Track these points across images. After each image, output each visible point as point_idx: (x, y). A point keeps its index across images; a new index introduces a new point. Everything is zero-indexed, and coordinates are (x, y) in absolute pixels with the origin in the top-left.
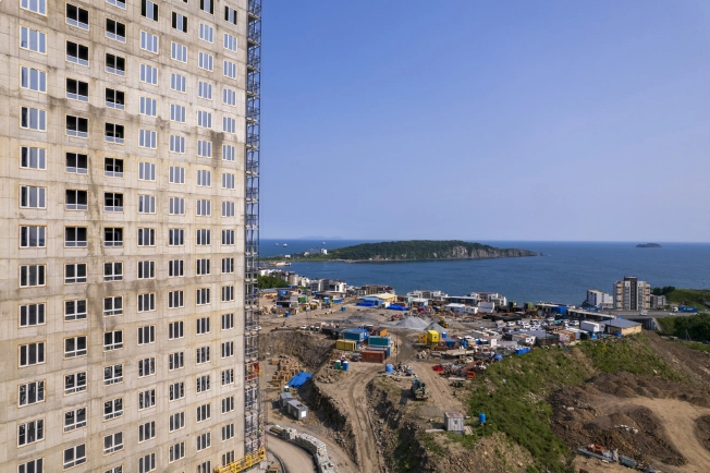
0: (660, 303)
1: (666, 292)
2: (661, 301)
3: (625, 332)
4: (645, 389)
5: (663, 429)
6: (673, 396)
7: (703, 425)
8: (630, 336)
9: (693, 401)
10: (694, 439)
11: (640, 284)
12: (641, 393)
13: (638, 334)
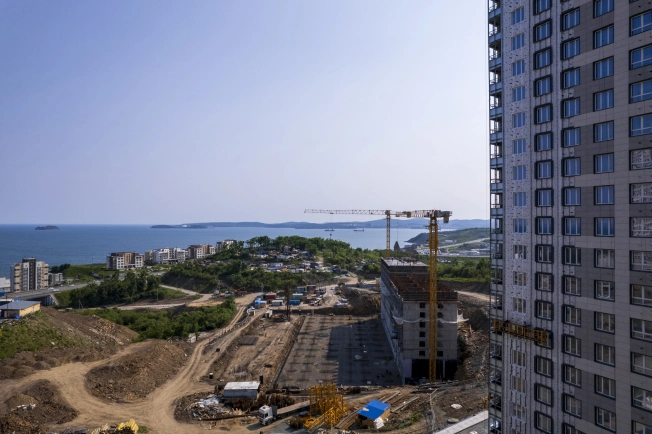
0: (57, 280)
1: (63, 269)
2: (58, 277)
3: (22, 313)
4: (43, 363)
5: (59, 393)
6: (68, 361)
7: (92, 376)
8: (29, 316)
9: (84, 360)
10: (85, 392)
11: (39, 264)
12: (39, 367)
13: (37, 312)
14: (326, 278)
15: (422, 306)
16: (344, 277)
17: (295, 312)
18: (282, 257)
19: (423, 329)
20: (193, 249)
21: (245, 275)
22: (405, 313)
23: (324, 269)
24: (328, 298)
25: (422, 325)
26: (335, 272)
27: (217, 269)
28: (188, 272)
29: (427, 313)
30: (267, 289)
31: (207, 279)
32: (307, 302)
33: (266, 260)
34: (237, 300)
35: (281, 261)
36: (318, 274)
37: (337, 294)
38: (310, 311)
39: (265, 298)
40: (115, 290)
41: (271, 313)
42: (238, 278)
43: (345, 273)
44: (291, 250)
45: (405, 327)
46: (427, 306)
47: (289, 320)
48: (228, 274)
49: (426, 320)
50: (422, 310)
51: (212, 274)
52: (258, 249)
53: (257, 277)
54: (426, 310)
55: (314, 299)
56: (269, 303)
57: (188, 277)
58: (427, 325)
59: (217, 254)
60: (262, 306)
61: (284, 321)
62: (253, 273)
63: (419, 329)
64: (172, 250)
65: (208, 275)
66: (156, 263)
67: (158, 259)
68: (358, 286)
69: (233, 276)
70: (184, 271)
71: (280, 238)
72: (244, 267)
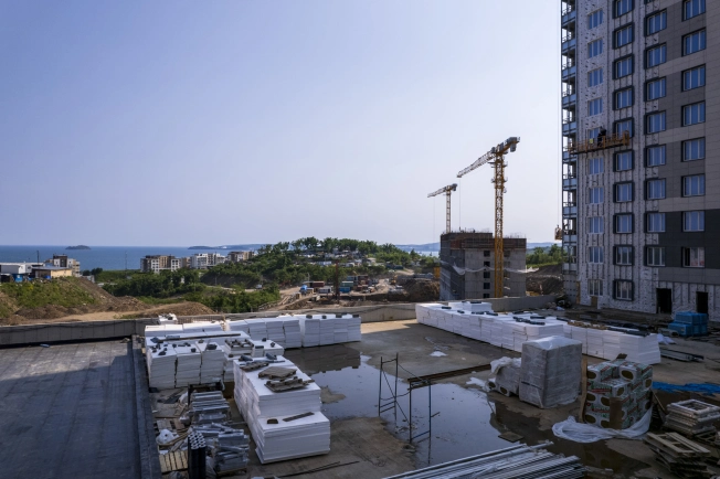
1: (96, 272)
3: (54, 274)
4: (75, 309)
6: (101, 311)
8: (61, 278)
9: (117, 310)
11: (70, 261)
12: (71, 312)
13: (68, 277)
14: (378, 271)
15: (487, 254)
16: (399, 271)
17: (344, 298)
18: (332, 256)
19: (488, 280)
20: (233, 255)
21: (290, 270)
22: (467, 262)
23: (376, 265)
24: (382, 287)
25: (486, 275)
26: (388, 267)
27: (260, 267)
28: (228, 271)
29: (492, 262)
30: (314, 278)
31: (248, 276)
32: (358, 290)
33: (313, 260)
34: (281, 292)
35: (330, 259)
36: (370, 268)
37: (392, 284)
38: (361, 297)
39: (311, 285)
40: (150, 284)
41: (318, 298)
42: (282, 273)
43: (401, 268)
44: (340, 250)
45: (468, 278)
46: (492, 254)
47: (338, 303)
48: (273, 270)
49: (492, 269)
50: (486, 259)
51: (254, 271)
52: (304, 252)
53: (303, 271)
54: (491, 259)
55: (366, 288)
56: (316, 291)
57: (228, 275)
58: (492, 275)
59: (259, 256)
60: (308, 292)
61: (332, 303)
62: (298, 269)
63: (483, 279)
64: (210, 256)
65: (250, 272)
66: (193, 268)
67: (196, 264)
68: (414, 277)
69: (277, 272)
70: (224, 270)
71: (329, 240)
72: (289, 263)
